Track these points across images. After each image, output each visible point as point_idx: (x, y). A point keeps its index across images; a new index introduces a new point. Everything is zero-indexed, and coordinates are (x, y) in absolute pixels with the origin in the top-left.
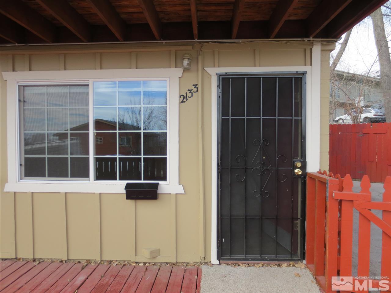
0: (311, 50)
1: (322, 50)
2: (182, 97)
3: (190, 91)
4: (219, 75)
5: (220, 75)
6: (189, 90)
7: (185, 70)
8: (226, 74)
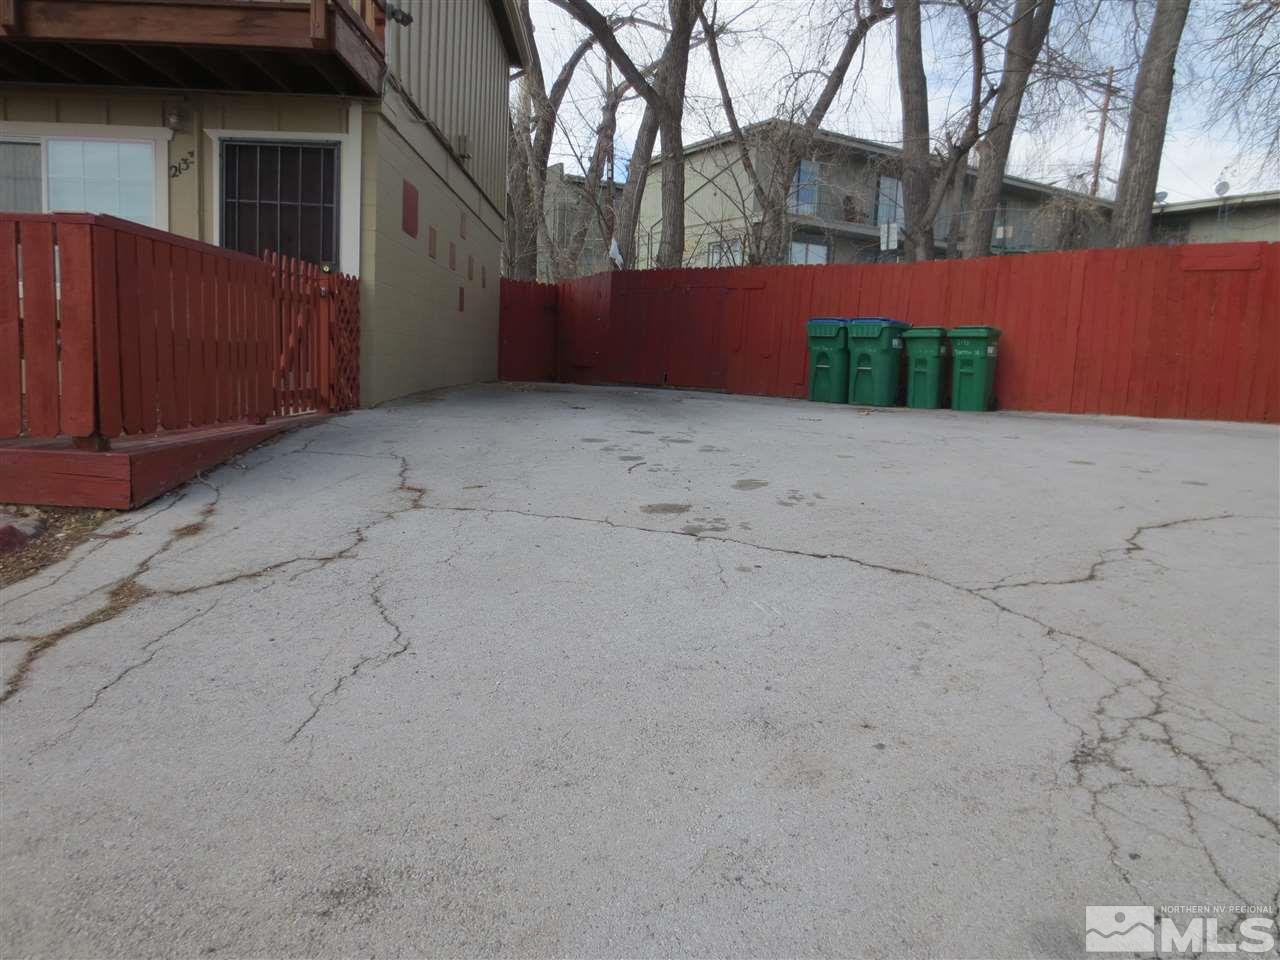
0: (348, 112)
1: (364, 113)
2: (174, 169)
3: (185, 161)
4: (222, 141)
5: (224, 141)
6: (183, 160)
7: (176, 131)
8: (231, 140)
